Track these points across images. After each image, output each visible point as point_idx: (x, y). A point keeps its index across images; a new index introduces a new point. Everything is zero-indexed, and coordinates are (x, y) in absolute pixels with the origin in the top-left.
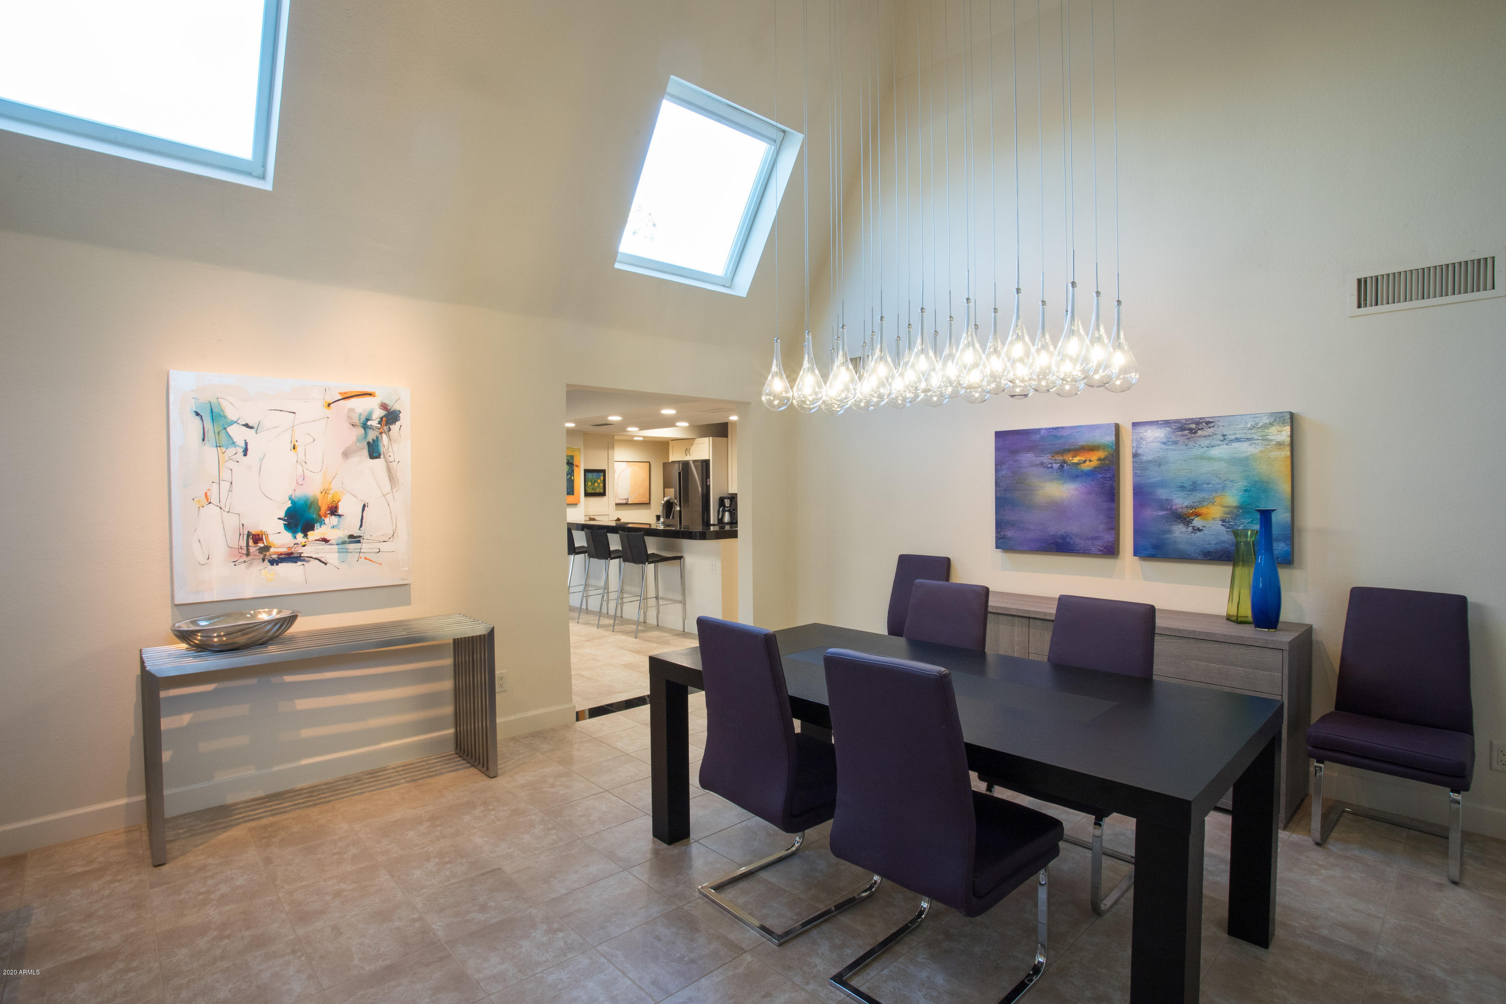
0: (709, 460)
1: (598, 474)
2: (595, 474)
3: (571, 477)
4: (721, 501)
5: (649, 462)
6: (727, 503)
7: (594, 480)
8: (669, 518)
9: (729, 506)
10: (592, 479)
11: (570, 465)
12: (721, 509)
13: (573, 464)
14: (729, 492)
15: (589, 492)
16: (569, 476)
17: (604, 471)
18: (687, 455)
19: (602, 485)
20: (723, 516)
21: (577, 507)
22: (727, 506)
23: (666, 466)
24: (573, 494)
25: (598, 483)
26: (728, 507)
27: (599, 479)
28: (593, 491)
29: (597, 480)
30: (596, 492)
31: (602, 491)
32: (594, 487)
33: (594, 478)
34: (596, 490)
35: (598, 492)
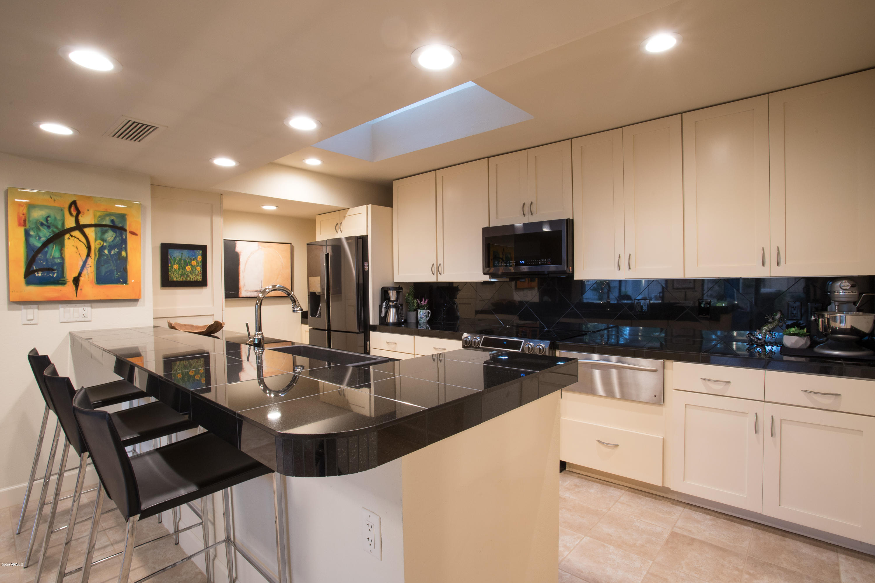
0: (367, 236)
1: (191, 252)
2: (186, 252)
3: (119, 253)
4: (384, 293)
5: (291, 244)
6: (393, 295)
7: (185, 261)
8: (315, 316)
9: (395, 299)
10: (180, 260)
11: (117, 231)
12: (384, 304)
13: (125, 230)
14: (395, 281)
15: (175, 279)
16: (116, 250)
17: (203, 249)
18: (337, 232)
19: (199, 269)
20: (387, 313)
21: (136, 306)
22: (392, 299)
23: (311, 246)
24: (125, 282)
25: (191, 265)
26: (393, 301)
27: (194, 260)
28: (183, 279)
29: (188, 261)
30: (188, 279)
31: (199, 278)
32: (184, 273)
33: (184, 258)
34: (189, 277)
35: (192, 280)
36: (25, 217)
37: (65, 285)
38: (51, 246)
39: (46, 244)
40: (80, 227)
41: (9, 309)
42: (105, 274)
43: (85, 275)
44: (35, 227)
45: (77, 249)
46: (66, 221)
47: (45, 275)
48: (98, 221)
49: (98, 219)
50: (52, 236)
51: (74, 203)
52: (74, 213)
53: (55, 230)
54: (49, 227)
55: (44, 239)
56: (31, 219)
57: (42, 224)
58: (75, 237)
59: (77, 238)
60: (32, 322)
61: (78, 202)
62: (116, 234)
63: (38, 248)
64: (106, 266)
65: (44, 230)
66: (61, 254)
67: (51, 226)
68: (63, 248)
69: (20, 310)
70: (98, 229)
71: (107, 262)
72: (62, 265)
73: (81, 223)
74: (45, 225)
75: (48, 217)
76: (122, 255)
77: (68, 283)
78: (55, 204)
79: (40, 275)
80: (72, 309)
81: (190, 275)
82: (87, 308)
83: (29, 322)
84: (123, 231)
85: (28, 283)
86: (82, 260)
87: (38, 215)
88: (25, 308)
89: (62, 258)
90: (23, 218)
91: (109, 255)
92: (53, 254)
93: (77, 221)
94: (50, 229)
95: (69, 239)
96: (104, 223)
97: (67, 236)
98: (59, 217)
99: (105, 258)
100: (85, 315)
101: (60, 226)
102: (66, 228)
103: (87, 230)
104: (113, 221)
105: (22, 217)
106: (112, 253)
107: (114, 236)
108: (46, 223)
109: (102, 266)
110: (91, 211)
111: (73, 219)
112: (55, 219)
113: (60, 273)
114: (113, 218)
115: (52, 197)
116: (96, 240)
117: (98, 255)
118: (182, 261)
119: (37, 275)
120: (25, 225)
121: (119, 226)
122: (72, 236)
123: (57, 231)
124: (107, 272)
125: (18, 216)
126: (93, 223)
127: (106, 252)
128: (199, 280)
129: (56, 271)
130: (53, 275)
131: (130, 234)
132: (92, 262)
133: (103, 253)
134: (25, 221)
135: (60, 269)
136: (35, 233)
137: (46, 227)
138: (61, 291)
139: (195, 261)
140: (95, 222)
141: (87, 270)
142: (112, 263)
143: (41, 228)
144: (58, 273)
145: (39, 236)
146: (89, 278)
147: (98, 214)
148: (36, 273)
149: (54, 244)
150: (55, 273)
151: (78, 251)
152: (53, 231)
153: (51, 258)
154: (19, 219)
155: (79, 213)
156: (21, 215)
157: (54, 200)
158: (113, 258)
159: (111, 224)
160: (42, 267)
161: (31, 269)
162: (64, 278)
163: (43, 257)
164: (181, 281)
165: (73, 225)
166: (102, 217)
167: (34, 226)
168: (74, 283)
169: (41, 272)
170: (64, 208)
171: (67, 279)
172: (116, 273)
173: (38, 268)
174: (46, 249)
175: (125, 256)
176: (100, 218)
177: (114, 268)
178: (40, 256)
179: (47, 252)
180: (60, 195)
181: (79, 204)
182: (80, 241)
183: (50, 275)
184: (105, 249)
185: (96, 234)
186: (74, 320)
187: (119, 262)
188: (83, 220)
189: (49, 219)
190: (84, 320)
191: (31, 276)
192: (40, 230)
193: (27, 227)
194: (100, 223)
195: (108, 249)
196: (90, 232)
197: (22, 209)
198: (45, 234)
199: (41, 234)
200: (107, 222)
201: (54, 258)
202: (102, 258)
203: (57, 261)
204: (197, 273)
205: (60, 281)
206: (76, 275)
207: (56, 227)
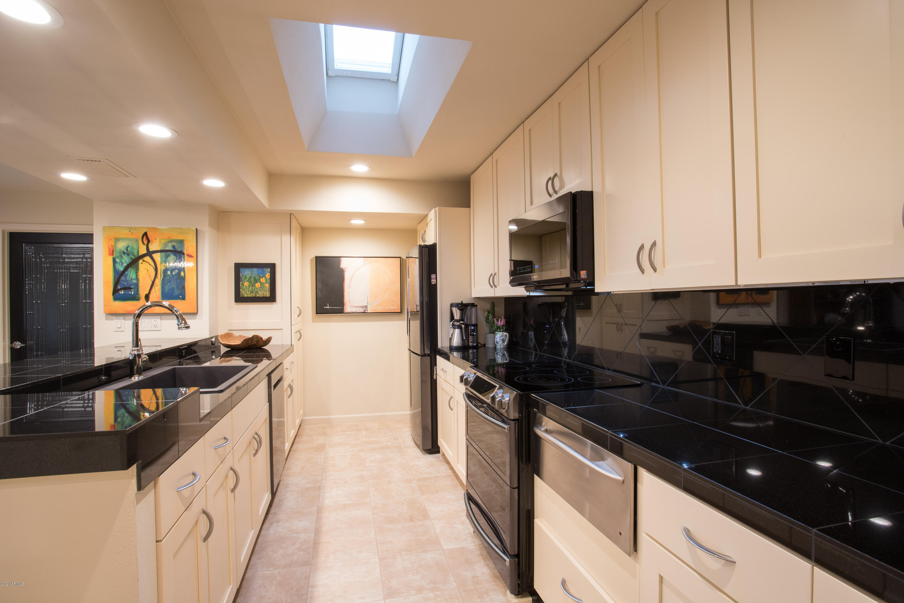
0: (437, 243)
1: (260, 270)
2: (255, 270)
3: (179, 273)
4: (452, 310)
5: (400, 258)
6: (456, 313)
7: (255, 278)
10: (250, 277)
11: (177, 254)
12: (451, 323)
13: (183, 254)
14: (473, 296)
15: (246, 296)
16: (177, 271)
17: (272, 267)
18: (423, 242)
19: (267, 286)
20: (453, 335)
21: (195, 319)
22: (456, 318)
24: (184, 298)
25: (260, 282)
26: (458, 321)
27: (262, 277)
28: (253, 295)
29: (257, 279)
30: (258, 295)
31: (268, 294)
32: (253, 290)
33: (253, 276)
34: (258, 293)
35: (260, 296)
36: (113, 248)
37: (140, 301)
38: (130, 269)
39: (126, 269)
40: (150, 254)
41: (106, 319)
42: (168, 292)
43: (153, 292)
44: (120, 255)
45: (148, 271)
46: (140, 249)
47: (126, 292)
48: (163, 248)
49: (162, 246)
50: (130, 261)
51: (145, 234)
52: (146, 242)
53: (132, 257)
54: (128, 255)
55: (125, 265)
56: (117, 250)
57: (124, 253)
58: (146, 262)
59: (148, 263)
60: (120, 330)
61: (148, 233)
62: (176, 257)
63: (121, 272)
64: (169, 284)
65: (125, 257)
66: (137, 276)
67: (130, 254)
68: (138, 271)
69: (113, 320)
70: (163, 254)
71: (169, 281)
72: (137, 285)
73: (151, 250)
74: (126, 253)
75: (128, 247)
76: (181, 275)
77: (141, 299)
78: (133, 237)
79: (123, 293)
80: (146, 320)
81: (259, 291)
82: (157, 320)
83: (118, 330)
84: (182, 255)
85: (115, 299)
86: (151, 280)
87: (121, 246)
88: (116, 319)
89: (137, 279)
90: (112, 250)
91: (171, 276)
92: (131, 276)
93: (148, 248)
94: (129, 256)
95: (142, 263)
96: (167, 249)
97: (141, 261)
98: (135, 246)
99: (168, 278)
100: (156, 326)
101: (136, 254)
102: (140, 255)
103: (154, 255)
104: (174, 247)
105: (111, 248)
106: (174, 273)
107: (175, 259)
108: (126, 252)
109: (166, 285)
110: (158, 239)
111: (145, 247)
112: (133, 248)
113: (136, 291)
114: (174, 244)
115: (131, 231)
116: (161, 263)
117: (163, 276)
118: (252, 278)
119: (121, 293)
120: (113, 255)
121: (179, 250)
122: (144, 261)
123: (133, 257)
124: (169, 290)
125: (109, 247)
126: (159, 249)
127: (169, 273)
128: (267, 296)
129: (133, 290)
130: (131, 293)
131: (188, 257)
132: (158, 282)
133: (167, 274)
134: (113, 251)
135: (136, 288)
136: (119, 260)
137: (126, 255)
138: (136, 305)
139: (263, 279)
140: (160, 248)
141: (155, 288)
142: (173, 283)
143: (123, 256)
144: (134, 291)
145: (122, 262)
146: (156, 295)
147: (163, 241)
148: (120, 291)
149: (132, 268)
150: (133, 291)
151: (148, 273)
152: (131, 258)
153: (130, 279)
154: (109, 249)
155: (149, 241)
156: (111, 247)
157: (132, 233)
158: (174, 278)
159: (173, 249)
160: (124, 287)
161: (117, 288)
162: (139, 295)
163: (124, 278)
164: (251, 297)
165: (145, 252)
166: (166, 244)
167: (118, 255)
168: (145, 299)
169: (123, 291)
170: (138, 239)
171: (141, 296)
172: (176, 290)
173: (121, 288)
174: (127, 272)
175: (183, 276)
176: (164, 244)
177: (175, 286)
178: (123, 278)
179: (127, 274)
180: (136, 229)
181: (149, 234)
182: (150, 264)
183: (129, 292)
184: (168, 270)
185: (161, 258)
186: (148, 329)
187: (178, 281)
188: (152, 248)
189: (128, 248)
190: (155, 330)
191: (117, 294)
192: (122, 257)
193: (114, 256)
194: (164, 249)
195: (170, 271)
196: (157, 257)
197: (111, 242)
198: (126, 260)
199: (123, 261)
200: (169, 247)
201: (132, 279)
202: (166, 278)
203: (134, 281)
204: (266, 289)
205: (135, 298)
206: (147, 293)
207: (133, 255)
